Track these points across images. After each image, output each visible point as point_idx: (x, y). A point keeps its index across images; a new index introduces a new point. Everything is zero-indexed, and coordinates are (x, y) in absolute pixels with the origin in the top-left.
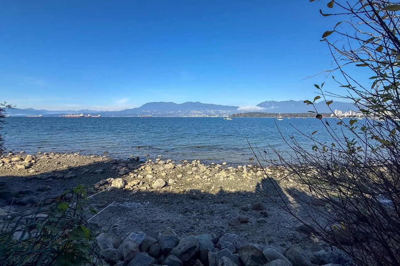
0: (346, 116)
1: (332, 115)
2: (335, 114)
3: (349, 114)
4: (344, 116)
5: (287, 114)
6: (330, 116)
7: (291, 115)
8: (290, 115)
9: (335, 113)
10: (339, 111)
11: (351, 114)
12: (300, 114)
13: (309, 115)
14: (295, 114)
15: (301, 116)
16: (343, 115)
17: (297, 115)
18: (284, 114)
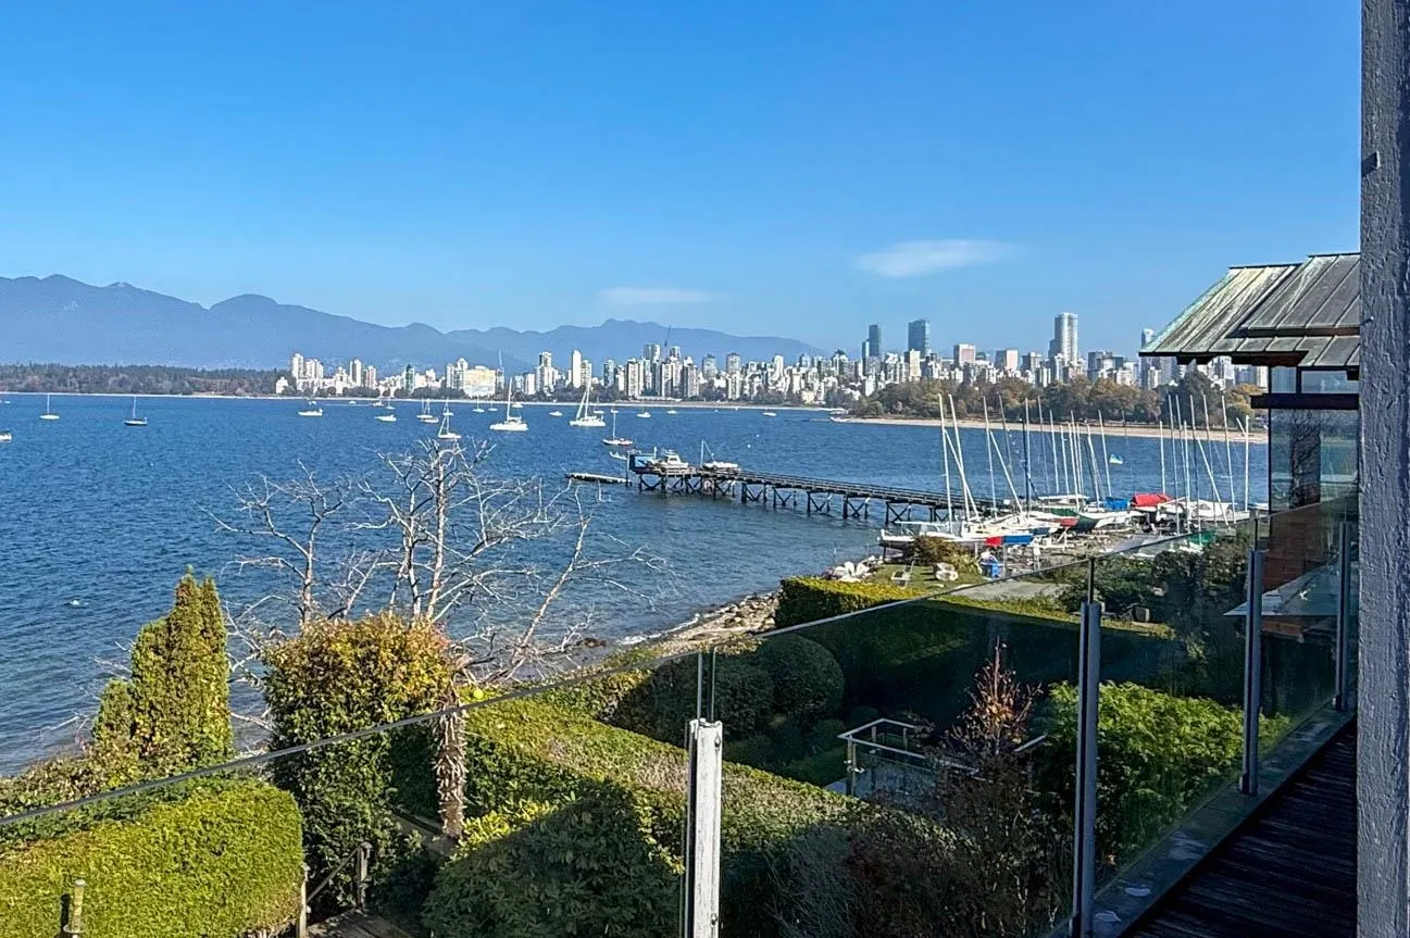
0: (339, 391)
1: (282, 384)
2: (292, 381)
3: (354, 379)
4: (332, 391)
5: (35, 368)
6: (273, 391)
7: (62, 381)
8: (56, 377)
9: (295, 373)
10: (311, 364)
11: (358, 383)
12: (117, 370)
13: (166, 384)
14: (85, 368)
15: (122, 383)
16: (329, 383)
17: (96, 379)
18: (20, 372)
